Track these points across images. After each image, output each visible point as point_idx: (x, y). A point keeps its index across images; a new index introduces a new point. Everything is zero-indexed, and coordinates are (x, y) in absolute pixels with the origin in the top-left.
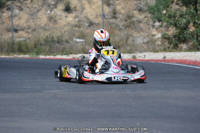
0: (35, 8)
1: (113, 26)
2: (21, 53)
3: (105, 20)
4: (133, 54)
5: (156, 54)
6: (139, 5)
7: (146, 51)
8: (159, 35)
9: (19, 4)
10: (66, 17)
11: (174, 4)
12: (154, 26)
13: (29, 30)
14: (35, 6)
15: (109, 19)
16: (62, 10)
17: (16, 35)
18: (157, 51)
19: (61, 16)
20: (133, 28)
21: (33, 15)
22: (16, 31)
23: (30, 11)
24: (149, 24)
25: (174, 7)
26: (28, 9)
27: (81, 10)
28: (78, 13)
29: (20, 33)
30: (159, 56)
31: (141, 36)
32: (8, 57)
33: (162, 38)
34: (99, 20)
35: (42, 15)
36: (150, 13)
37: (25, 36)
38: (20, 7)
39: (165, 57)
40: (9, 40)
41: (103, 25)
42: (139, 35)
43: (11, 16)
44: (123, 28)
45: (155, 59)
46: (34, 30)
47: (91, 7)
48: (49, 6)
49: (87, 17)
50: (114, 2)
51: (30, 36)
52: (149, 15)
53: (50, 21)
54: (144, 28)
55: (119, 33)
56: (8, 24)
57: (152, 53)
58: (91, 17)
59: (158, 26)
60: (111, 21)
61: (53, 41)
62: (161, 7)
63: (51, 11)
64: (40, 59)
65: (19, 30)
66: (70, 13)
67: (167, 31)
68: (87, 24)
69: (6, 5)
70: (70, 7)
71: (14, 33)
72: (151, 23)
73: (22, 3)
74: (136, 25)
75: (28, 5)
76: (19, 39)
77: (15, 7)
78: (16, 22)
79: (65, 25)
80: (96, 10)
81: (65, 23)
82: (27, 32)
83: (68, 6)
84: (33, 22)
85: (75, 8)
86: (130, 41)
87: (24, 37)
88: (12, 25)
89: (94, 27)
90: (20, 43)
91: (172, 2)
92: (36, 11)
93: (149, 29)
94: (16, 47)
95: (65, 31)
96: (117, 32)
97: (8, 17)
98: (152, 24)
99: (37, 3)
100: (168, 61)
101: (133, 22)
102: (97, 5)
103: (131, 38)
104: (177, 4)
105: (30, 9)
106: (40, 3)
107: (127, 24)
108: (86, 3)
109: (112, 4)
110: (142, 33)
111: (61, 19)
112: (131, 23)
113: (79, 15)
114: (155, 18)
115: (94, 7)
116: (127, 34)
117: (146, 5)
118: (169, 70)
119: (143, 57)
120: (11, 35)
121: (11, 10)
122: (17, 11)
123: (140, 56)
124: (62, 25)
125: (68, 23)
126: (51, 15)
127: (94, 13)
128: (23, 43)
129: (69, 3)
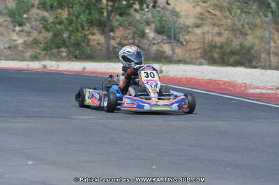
11: (35, 8)
12: (14, 31)
25: (35, 11)
52: (9, 19)
67: (28, 36)
72: (11, 27)
91: (33, 6)
93: (9, 33)
104: (38, 8)
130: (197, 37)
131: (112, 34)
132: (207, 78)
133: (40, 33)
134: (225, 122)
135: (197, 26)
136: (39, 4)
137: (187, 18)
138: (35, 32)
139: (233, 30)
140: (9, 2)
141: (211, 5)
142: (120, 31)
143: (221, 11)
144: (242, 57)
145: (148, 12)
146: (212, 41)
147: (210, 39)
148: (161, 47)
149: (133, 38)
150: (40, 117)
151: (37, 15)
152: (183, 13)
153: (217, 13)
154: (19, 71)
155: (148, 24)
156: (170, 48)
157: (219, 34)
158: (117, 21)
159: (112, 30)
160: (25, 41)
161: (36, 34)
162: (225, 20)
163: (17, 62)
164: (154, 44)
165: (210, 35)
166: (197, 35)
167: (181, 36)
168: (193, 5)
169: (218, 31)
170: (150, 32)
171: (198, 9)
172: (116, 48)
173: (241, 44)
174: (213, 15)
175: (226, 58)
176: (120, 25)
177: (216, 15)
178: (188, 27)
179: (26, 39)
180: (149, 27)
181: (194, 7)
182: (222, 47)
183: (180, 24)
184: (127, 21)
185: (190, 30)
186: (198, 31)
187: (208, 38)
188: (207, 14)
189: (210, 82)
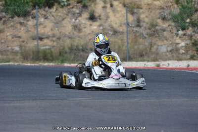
0: (60, 16)
1: (138, 34)
2: (46, 61)
3: (129, 29)
4: (157, 63)
5: (180, 62)
6: (163, 13)
7: (169, 59)
8: (183, 44)
9: (44, 13)
10: (91, 25)
13: (54, 39)
14: (60, 14)
15: (133, 27)
16: (87, 19)
17: (41, 43)
18: (180, 60)
19: (85, 24)
20: (156, 37)
21: (58, 23)
22: (41, 39)
23: (55, 19)
24: (172, 33)
26: (53, 17)
27: (105, 18)
28: (102, 22)
29: (45, 41)
30: (182, 64)
31: (164, 45)
32: (33, 65)
33: (185, 46)
34: (123, 29)
35: (67, 24)
36: (174, 21)
37: (50, 44)
38: (45, 16)
39: (189, 66)
40: (34, 48)
41: (127, 33)
42: (163, 44)
43: (36, 25)
44: (147, 36)
45: (178, 67)
46: (59, 38)
47: (115, 15)
48: (74, 14)
49: (112, 25)
50: (137, 11)
51: (55, 44)
53: (75, 29)
54: (168, 36)
55: (143, 41)
56: (33, 32)
57: (176, 61)
58: (115, 26)
59: (182, 35)
60: (135, 29)
61: (78, 49)
62: (185, 16)
63: (76, 20)
64: (65, 67)
65: (44, 38)
66: (94, 21)
68: (111, 33)
69: (32, 13)
70: (94, 16)
71: (39, 41)
73: (47, 12)
74: (160, 34)
75: (53, 13)
76: (44, 48)
77: (40, 15)
78: (41, 30)
79: (89, 34)
80: (121, 18)
81: (89, 32)
82: (52, 40)
83: (93, 15)
84: (58, 30)
85: (100, 16)
86: (154, 50)
87: (49, 46)
88: (38, 34)
89: (118, 36)
90: (44, 51)
92: (61, 19)
94: (41, 55)
95: (90, 39)
96: (141, 40)
97: (34, 26)
98: (176, 32)
99: (62, 12)
100: (192, 69)
101: (157, 30)
102: (122, 14)
103: (155, 47)
105: (55, 18)
106: (65, 12)
107: (151, 33)
108: (111, 11)
109: (136, 13)
110: (165, 41)
111: (85, 28)
112: (154, 31)
113: (103, 24)
114: (179, 26)
115: (118, 15)
116: (151, 42)
117: (170, 13)
118: (193, 78)
119: (167, 65)
120: (36, 44)
121: (36, 18)
122: (42, 20)
123: (164, 64)
124: (87, 34)
125: (93, 32)
126: (76, 24)
127: (118, 22)
128: (48, 51)
129: (94, 11)
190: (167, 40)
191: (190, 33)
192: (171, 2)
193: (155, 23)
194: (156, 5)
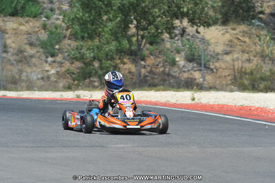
6: (30, 39)
8: (53, 71)
11: (67, 39)
12: (46, 62)
20: (25, 63)
24: (41, 60)
25: (67, 41)
31: (34, 72)
33: (56, 74)
36: (42, 48)
42: (32, 71)
44: (15, 63)
52: (41, 50)
54: (37, 63)
55: (11, 67)
59: (51, 62)
62: (53, 42)
67: (61, 67)
72: (44, 58)
74: (28, 60)
86: (24, 76)
91: (65, 37)
93: (42, 64)
96: (9, 67)
101: (25, 57)
103: (24, 74)
104: (69, 39)
107: (19, 59)
110: (34, 68)
112: (22, 58)
114: (48, 53)
130: (227, 64)
131: (143, 63)
132: (239, 104)
133: (72, 63)
134: (260, 148)
135: (227, 53)
136: (70, 35)
137: (217, 46)
138: (67, 62)
139: (262, 56)
140: (41, 33)
141: (240, 32)
142: (151, 60)
143: (250, 38)
144: (272, 83)
145: (178, 40)
146: (242, 68)
147: (240, 66)
148: (191, 74)
149: (164, 66)
150: (77, 146)
151: (69, 45)
152: (213, 41)
153: (247, 39)
154: (53, 101)
155: (178, 52)
156: (200, 76)
157: (249, 60)
158: (147, 49)
159: (143, 59)
160: (58, 72)
161: (68, 65)
162: (254, 47)
163: (51, 92)
164: (184, 72)
165: (240, 62)
166: (227, 62)
167: (212, 64)
168: (222, 32)
169: (248, 58)
170: (180, 60)
171: (228, 36)
172: (147, 76)
173: (271, 70)
174: (242, 41)
175: (256, 84)
176: (151, 54)
177: (245, 42)
178: (218, 54)
179: (58, 69)
180: (180, 55)
181: (223, 34)
182: (252, 73)
183: (210, 51)
184: (157, 49)
185: (220, 57)
186: (228, 58)
187: (238, 65)
188: (236, 41)
189: (242, 108)
190: (36, 66)
191: (60, 60)
192: (38, 28)
193: (23, 49)
194: (22, 30)
